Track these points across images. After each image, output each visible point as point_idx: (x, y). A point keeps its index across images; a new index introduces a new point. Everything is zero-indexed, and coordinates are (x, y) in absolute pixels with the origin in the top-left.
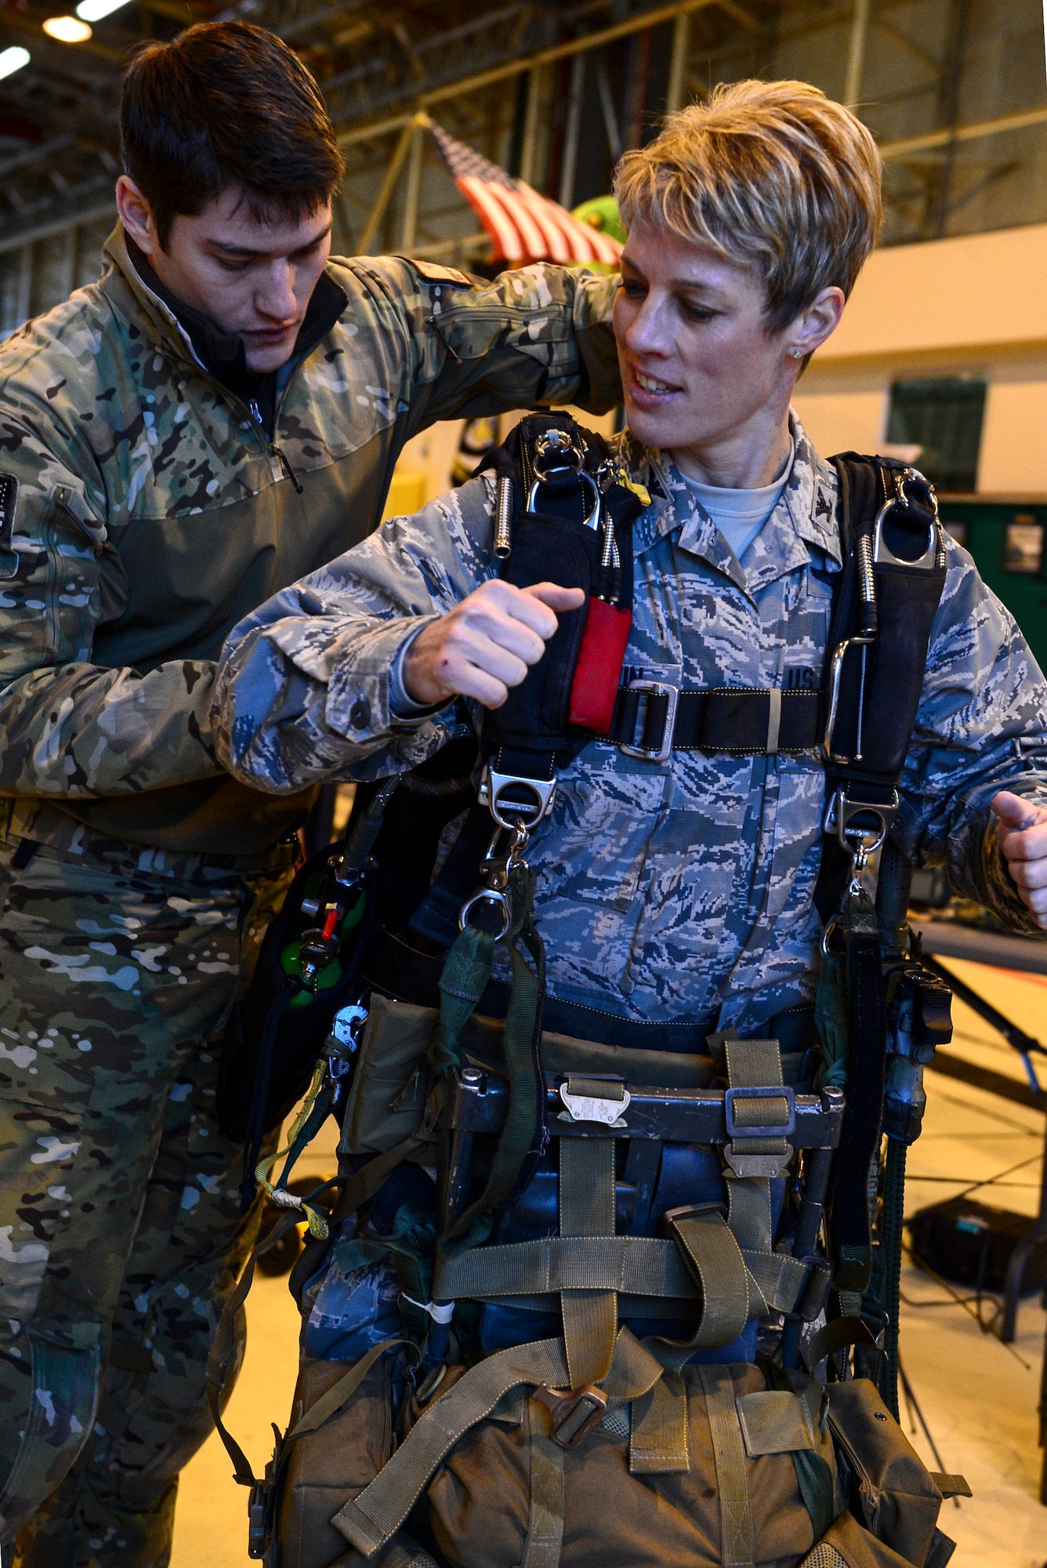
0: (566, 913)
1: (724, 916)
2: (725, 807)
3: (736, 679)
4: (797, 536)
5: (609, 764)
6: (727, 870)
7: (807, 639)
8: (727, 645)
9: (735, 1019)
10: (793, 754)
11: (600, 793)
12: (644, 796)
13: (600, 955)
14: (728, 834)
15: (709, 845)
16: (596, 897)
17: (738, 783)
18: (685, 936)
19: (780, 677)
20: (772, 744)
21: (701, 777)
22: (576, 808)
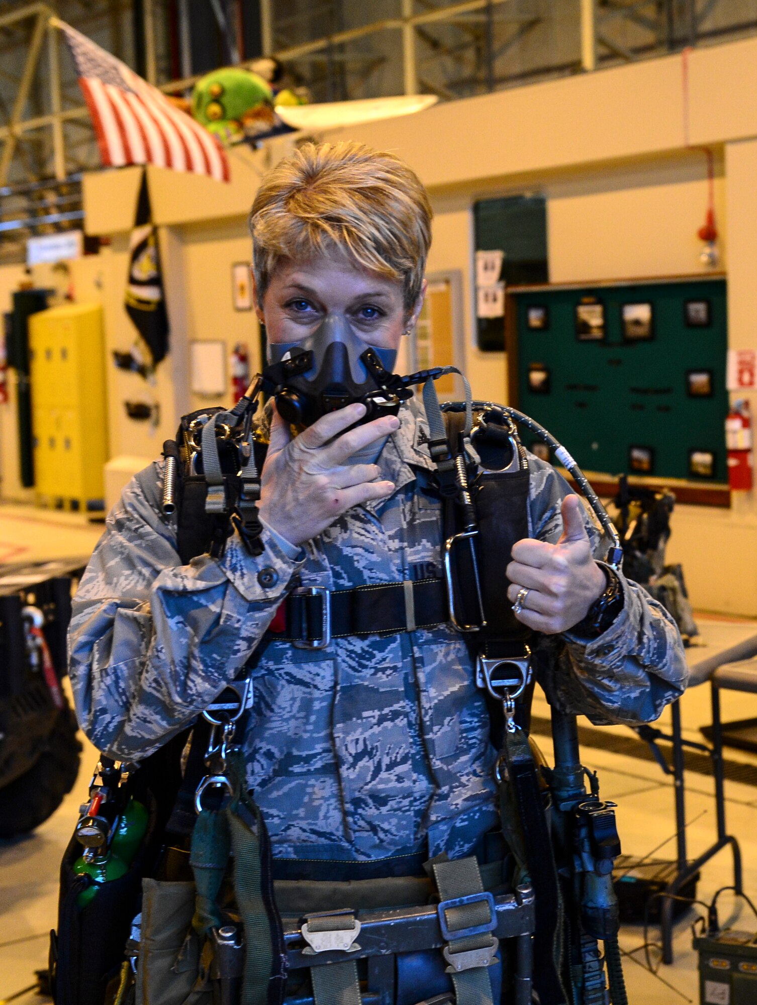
0: (286, 789)
1: (410, 762)
2: (384, 676)
3: (373, 575)
4: (403, 462)
5: (287, 658)
6: (401, 725)
7: (424, 541)
8: (360, 550)
9: (442, 844)
10: (429, 629)
11: (283, 682)
12: (318, 679)
13: (321, 814)
14: (394, 696)
15: (381, 709)
16: (305, 770)
17: (391, 656)
18: (381, 786)
19: (406, 572)
20: (411, 624)
21: (361, 656)
22: (269, 700)
